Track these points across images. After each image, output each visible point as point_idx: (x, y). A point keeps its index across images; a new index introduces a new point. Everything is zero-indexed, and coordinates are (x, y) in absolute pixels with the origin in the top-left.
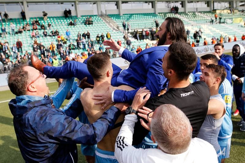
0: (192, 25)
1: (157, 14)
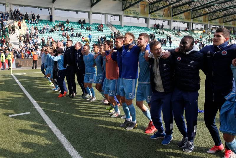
0: (177, 40)
1: (149, 28)
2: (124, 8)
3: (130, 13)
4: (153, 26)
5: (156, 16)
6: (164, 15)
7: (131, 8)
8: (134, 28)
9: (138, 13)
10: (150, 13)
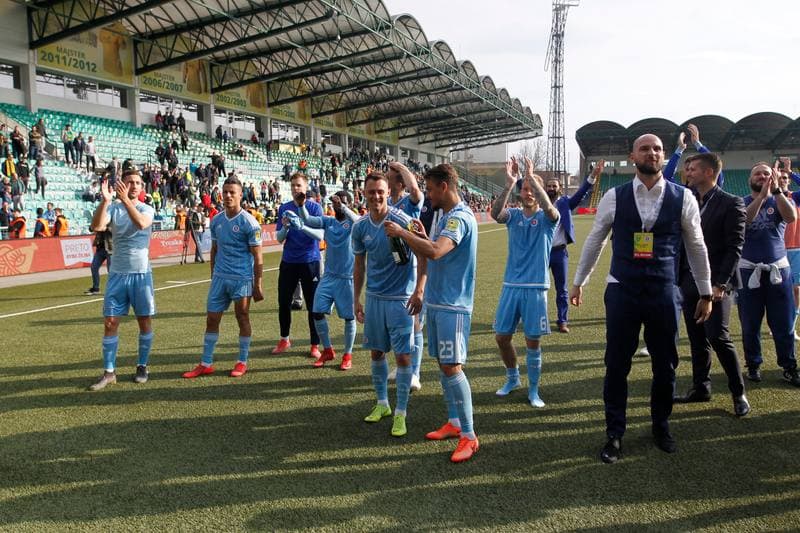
1: (139, 125)
2: (35, 38)
3: (62, 61)
4: (151, 119)
5: (158, 84)
6: (185, 86)
7: (66, 44)
8: (84, 121)
9: (93, 64)
10: (138, 72)
